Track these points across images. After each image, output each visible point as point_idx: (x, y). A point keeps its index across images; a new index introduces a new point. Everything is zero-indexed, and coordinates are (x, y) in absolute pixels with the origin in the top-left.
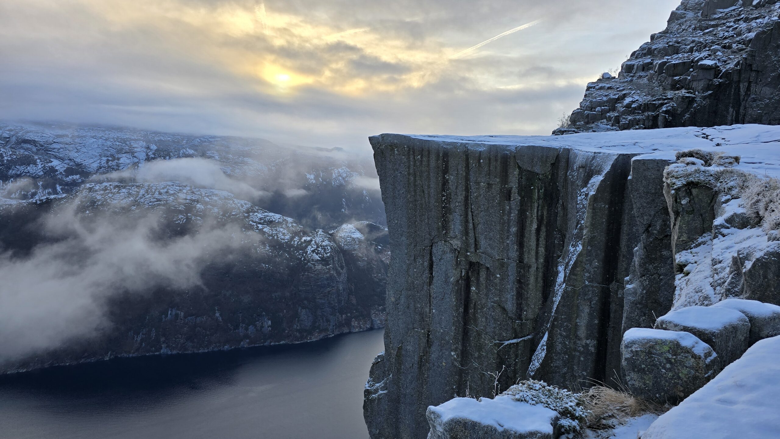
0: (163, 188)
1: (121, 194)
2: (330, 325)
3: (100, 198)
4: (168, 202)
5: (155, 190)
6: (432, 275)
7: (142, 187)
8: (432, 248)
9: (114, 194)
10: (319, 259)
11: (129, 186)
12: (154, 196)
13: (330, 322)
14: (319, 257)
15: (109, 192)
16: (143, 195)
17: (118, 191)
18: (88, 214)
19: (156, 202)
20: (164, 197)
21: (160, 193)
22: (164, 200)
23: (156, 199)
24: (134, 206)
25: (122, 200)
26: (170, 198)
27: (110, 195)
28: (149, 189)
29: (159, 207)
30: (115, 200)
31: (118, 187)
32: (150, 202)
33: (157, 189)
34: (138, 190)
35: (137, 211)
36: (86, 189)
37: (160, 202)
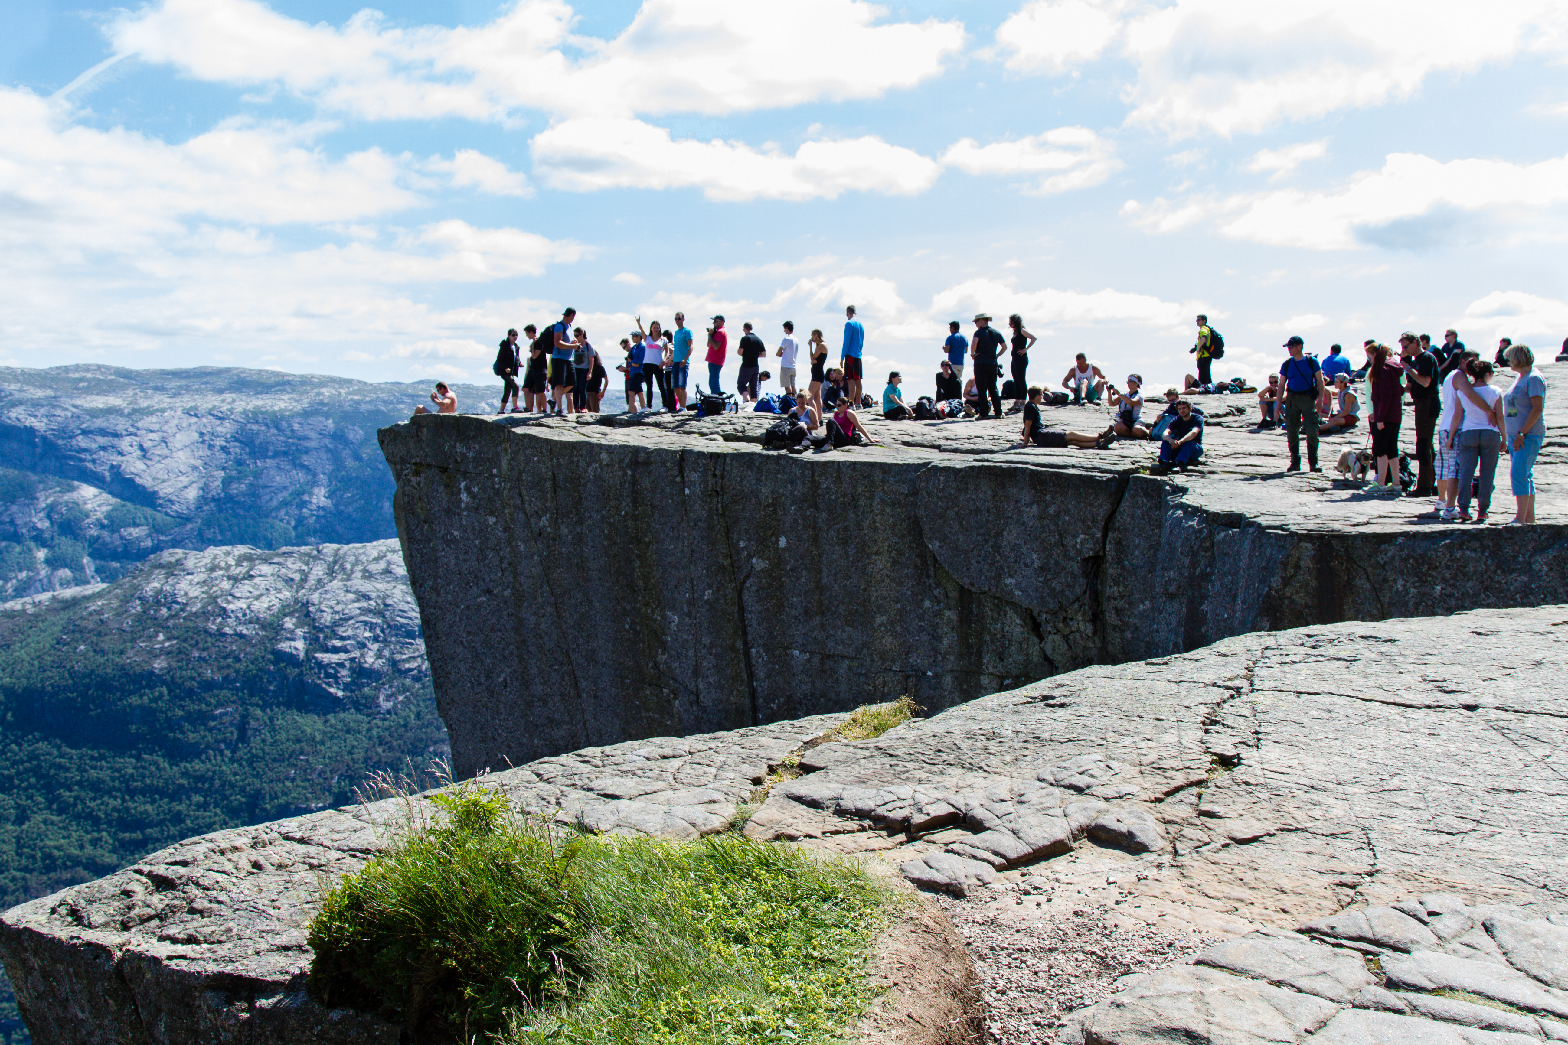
0: (377, 559)
1: (257, 580)
3: (196, 594)
4: (389, 601)
5: (354, 565)
7: (315, 558)
9: (235, 580)
11: (278, 555)
12: (349, 583)
15: (223, 576)
16: (319, 581)
17: (248, 572)
18: (163, 642)
19: (354, 601)
20: (379, 586)
21: (368, 575)
22: (379, 596)
23: (355, 593)
24: (291, 614)
25: (258, 598)
26: (395, 591)
27: (226, 585)
28: (335, 562)
29: (362, 618)
30: (238, 598)
31: (249, 558)
32: (338, 603)
33: (357, 562)
34: (305, 568)
35: (299, 632)
36: (161, 566)
37: (364, 604)
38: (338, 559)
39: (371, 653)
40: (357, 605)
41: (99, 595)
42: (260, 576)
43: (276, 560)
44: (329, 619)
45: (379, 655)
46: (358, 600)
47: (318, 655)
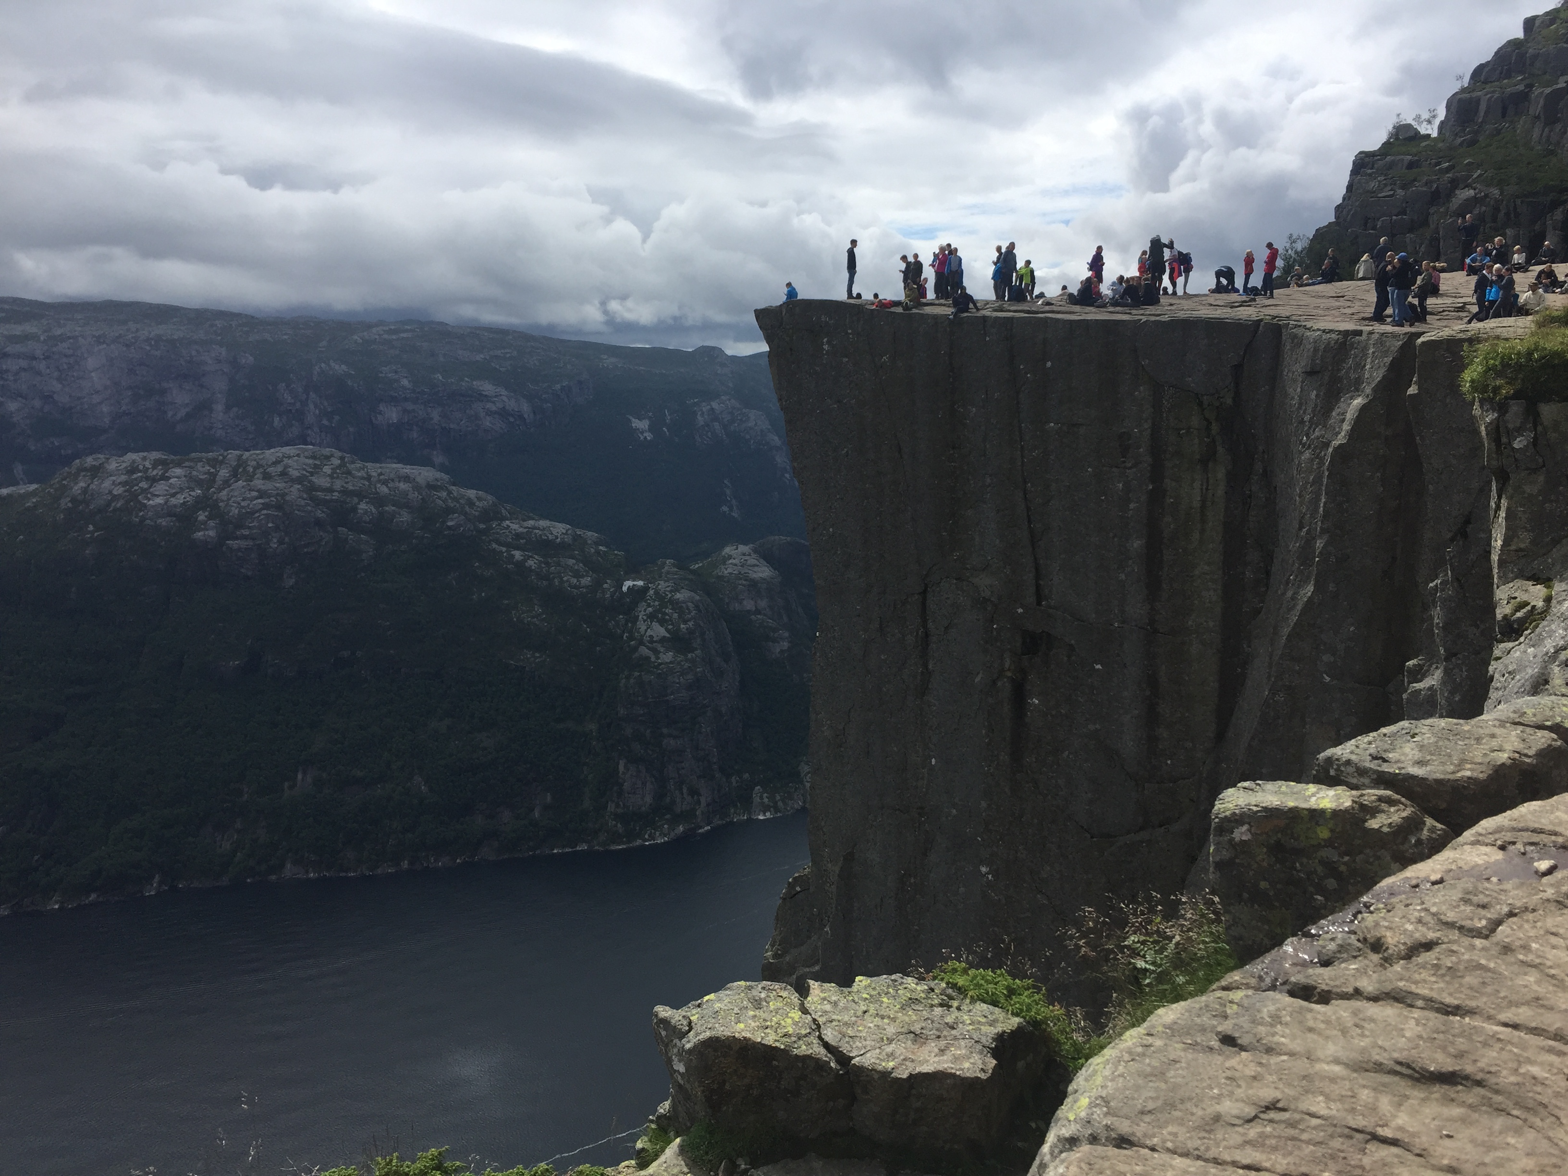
2: (699, 802)
3: (119, 492)
6: (927, 669)
8: (924, 600)
10: (668, 635)
13: (699, 795)
14: (667, 630)
15: (142, 477)
16: (226, 481)
21: (267, 477)
22: (278, 494)
23: (258, 491)
24: (204, 509)
25: (173, 495)
26: (292, 489)
27: (144, 485)
28: (238, 466)
29: (265, 512)
30: (158, 496)
31: (163, 463)
32: (243, 500)
33: (259, 466)
34: (212, 470)
35: (211, 523)
36: (85, 469)
37: (267, 500)
38: (241, 463)
39: (275, 540)
40: (260, 501)
41: (34, 493)
42: (174, 477)
43: (187, 464)
44: (236, 511)
45: (281, 542)
46: (261, 497)
47: (227, 542)
